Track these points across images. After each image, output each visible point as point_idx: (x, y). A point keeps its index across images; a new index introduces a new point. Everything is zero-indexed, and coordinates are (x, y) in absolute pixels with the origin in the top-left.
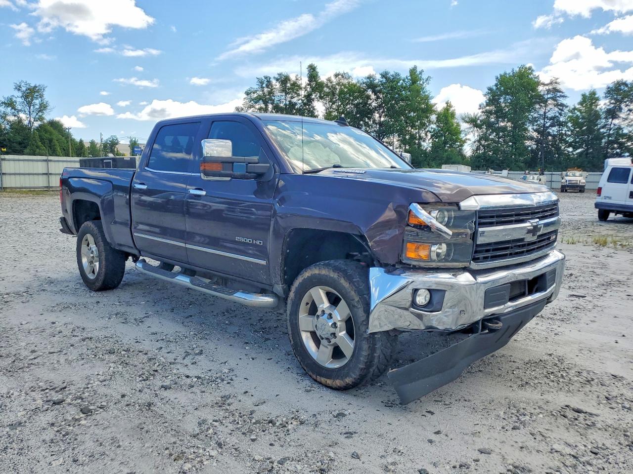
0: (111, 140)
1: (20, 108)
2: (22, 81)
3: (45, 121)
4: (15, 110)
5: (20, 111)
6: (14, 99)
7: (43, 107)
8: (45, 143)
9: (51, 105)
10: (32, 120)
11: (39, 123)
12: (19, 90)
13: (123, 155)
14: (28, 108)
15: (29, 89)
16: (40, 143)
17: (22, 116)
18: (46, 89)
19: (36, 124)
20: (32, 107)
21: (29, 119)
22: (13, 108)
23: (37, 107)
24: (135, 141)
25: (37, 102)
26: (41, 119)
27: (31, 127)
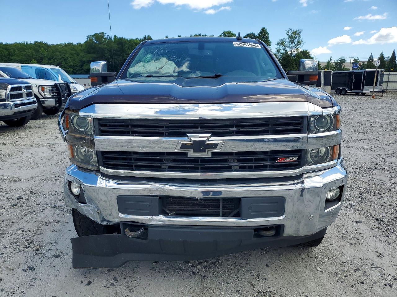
0: (341, 60)
1: (287, 45)
2: (290, 29)
3: (299, 51)
4: (285, 46)
5: (287, 46)
6: (285, 40)
7: (299, 43)
8: (297, 64)
9: (304, 41)
10: (293, 51)
11: (296, 53)
12: (288, 34)
13: (347, 69)
14: (291, 44)
15: (293, 33)
16: (294, 65)
17: (288, 49)
18: (302, 32)
19: (294, 54)
20: (293, 44)
21: (291, 51)
22: (284, 46)
23: (296, 43)
24: (357, 60)
25: (296, 40)
26: (297, 50)
27: (292, 55)
